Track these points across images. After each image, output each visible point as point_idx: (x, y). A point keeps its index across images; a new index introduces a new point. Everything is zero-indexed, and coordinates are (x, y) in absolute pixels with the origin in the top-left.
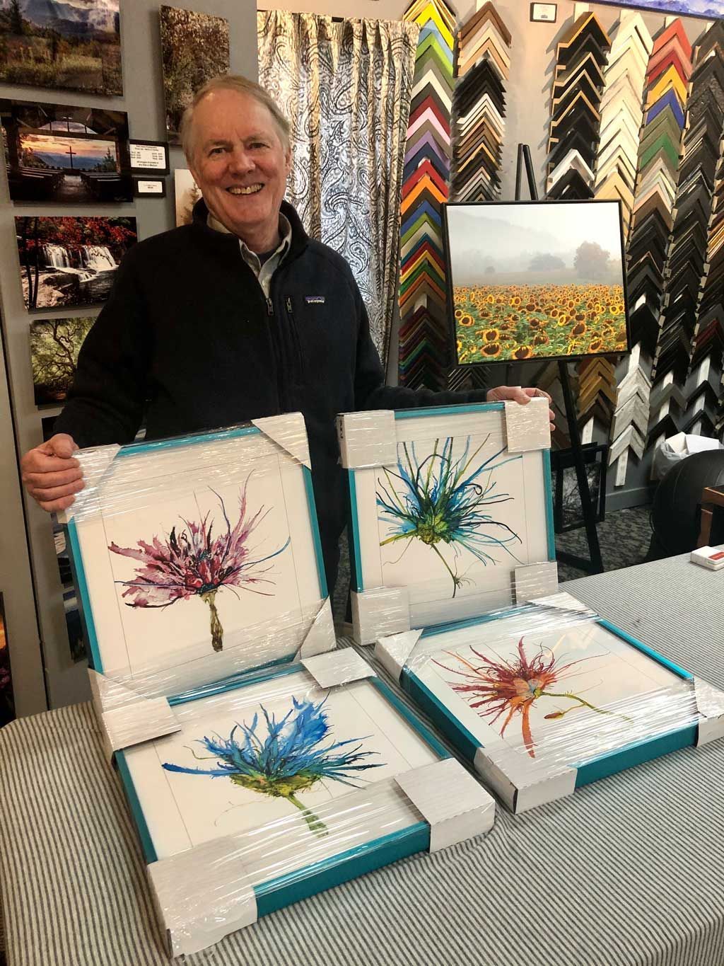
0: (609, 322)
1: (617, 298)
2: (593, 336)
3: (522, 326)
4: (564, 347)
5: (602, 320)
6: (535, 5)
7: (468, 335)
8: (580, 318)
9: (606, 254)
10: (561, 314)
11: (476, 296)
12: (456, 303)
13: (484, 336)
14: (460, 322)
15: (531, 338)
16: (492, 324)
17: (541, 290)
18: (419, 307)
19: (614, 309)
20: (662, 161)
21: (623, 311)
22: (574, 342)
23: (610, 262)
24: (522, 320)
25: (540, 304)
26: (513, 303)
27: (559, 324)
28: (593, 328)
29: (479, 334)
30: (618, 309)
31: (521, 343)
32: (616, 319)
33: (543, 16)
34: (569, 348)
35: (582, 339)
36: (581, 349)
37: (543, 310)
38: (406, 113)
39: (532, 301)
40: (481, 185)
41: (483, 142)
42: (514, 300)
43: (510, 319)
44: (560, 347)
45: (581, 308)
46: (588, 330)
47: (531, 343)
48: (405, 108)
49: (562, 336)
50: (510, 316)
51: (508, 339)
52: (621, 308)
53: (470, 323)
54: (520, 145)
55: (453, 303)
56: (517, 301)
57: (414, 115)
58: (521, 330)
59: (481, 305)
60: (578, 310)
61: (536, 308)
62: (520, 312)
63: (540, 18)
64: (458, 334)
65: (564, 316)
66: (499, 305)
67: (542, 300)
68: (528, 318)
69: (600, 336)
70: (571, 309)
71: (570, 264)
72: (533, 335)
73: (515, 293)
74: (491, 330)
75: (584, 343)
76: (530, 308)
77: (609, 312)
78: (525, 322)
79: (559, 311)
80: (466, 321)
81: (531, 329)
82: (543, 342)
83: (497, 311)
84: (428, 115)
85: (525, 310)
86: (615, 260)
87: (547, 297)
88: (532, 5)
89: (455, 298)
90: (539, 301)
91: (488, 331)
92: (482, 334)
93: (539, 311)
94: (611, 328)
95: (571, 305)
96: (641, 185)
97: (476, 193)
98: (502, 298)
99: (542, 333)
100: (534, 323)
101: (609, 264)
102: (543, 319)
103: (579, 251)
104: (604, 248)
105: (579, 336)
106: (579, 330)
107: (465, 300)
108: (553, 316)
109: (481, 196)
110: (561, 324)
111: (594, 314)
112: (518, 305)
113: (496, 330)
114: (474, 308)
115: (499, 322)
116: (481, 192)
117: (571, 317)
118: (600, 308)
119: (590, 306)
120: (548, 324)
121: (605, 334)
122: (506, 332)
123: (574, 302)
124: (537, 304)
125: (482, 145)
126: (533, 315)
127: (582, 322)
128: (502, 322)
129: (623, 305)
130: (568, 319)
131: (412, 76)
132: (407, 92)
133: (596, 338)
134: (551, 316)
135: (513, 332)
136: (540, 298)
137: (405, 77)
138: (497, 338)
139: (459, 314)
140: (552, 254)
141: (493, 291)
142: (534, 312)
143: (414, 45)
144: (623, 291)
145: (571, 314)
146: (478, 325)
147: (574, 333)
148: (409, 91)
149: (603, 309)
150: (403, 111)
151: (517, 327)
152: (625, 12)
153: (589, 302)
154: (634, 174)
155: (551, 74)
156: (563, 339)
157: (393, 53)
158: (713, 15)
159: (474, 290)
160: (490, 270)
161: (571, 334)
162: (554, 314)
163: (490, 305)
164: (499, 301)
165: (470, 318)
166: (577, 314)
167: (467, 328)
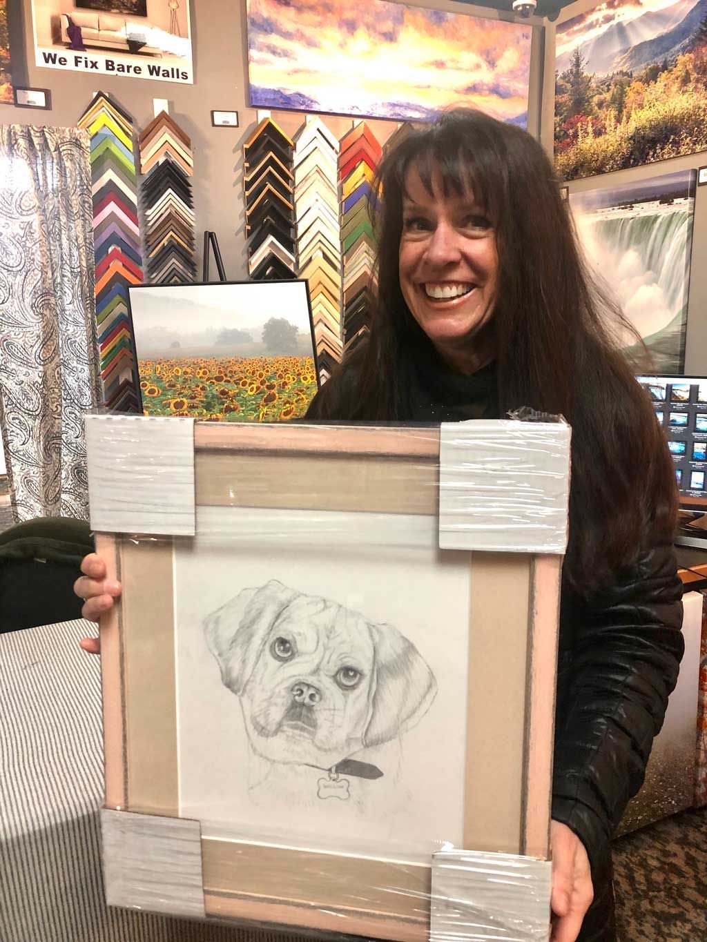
0: (301, 391)
1: (308, 369)
2: (285, 404)
3: (210, 395)
4: (255, 415)
5: (293, 389)
6: (215, 113)
7: (154, 405)
8: (271, 387)
9: (295, 329)
10: (250, 384)
11: (162, 369)
12: (141, 375)
13: (172, 405)
14: (146, 393)
15: (222, 407)
16: (179, 394)
17: (229, 362)
18: (123, 380)
19: (305, 379)
20: (366, 244)
21: (315, 380)
22: (265, 410)
23: (298, 335)
24: (211, 390)
25: (229, 375)
26: (201, 374)
27: (250, 393)
28: (284, 396)
29: (166, 404)
30: (309, 378)
31: (211, 411)
32: (308, 388)
33: (224, 122)
34: (261, 415)
35: (274, 407)
36: (273, 416)
37: (232, 381)
38: (89, 207)
39: (220, 372)
40: (174, 268)
41: (172, 230)
42: (201, 372)
43: (199, 389)
44: (251, 414)
45: (271, 378)
46: (280, 398)
47: (221, 411)
48: (88, 202)
49: (253, 404)
50: (198, 386)
51: (197, 407)
52: (312, 378)
53: (157, 393)
54: (206, 232)
55: (139, 376)
56: (205, 373)
57: (97, 208)
58: (209, 400)
59: (168, 377)
60: (269, 380)
61: (225, 379)
62: (208, 383)
63: (222, 124)
64: (144, 404)
65: (254, 386)
66: (187, 376)
67: (231, 372)
68: (217, 388)
69: (292, 404)
70: (261, 379)
71: (258, 339)
72: (223, 403)
73: (202, 365)
74: (179, 400)
75: (275, 410)
76: (219, 379)
77: (300, 381)
78: (214, 392)
79: (249, 381)
80: (152, 391)
81: (221, 398)
82: (234, 410)
83: (184, 382)
84: (112, 207)
85: (214, 381)
86: (304, 334)
87: (235, 368)
88: (212, 112)
89: (140, 371)
90: (227, 372)
91: (176, 400)
92: (170, 403)
93: (229, 381)
94: (304, 396)
95: (261, 375)
96: (347, 266)
97: (171, 276)
98: (189, 370)
99: (232, 401)
100: (223, 393)
101: (298, 338)
102: (232, 389)
103: (266, 326)
104: (292, 323)
105: (271, 404)
106: (271, 398)
107: (150, 372)
108: (243, 385)
109: (176, 278)
110: (252, 393)
111: (285, 384)
112: (206, 377)
113: (184, 400)
114: (160, 379)
115: (186, 392)
116: (175, 275)
117: (262, 387)
118: (291, 377)
119: (280, 376)
120: (237, 393)
121: (296, 401)
122: (195, 401)
123: (264, 372)
124: (226, 375)
125: (171, 233)
126: (222, 386)
127: (273, 391)
128: (190, 392)
129: (315, 375)
130: (258, 388)
131: (90, 175)
132: (87, 188)
133: (288, 405)
134: (241, 386)
135: (202, 402)
136: (229, 369)
137: (83, 175)
138: (185, 407)
139: (145, 385)
140: (239, 329)
141: (180, 363)
142: (223, 383)
143: (87, 147)
144: (313, 362)
145: (262, 383)
146: (165, 395)
147: (265, 401)
148: (89, 187)
149: (294, 379)
150: (87, 205)
151: (206, 397)
152: (309, 117)
153: (280, 372)
154: (339, 257)
155: (241, 170)
156: (254, 406)
157: (62, 154)
158: (400, 117)
159: (159, 364)
160: (176, 345)
161: (262, 402)
162: (244, 384)
163: (178, 377)
164: (186, 373)
165: (156, 389)
166: (267, 383)
167: (153, 398)
